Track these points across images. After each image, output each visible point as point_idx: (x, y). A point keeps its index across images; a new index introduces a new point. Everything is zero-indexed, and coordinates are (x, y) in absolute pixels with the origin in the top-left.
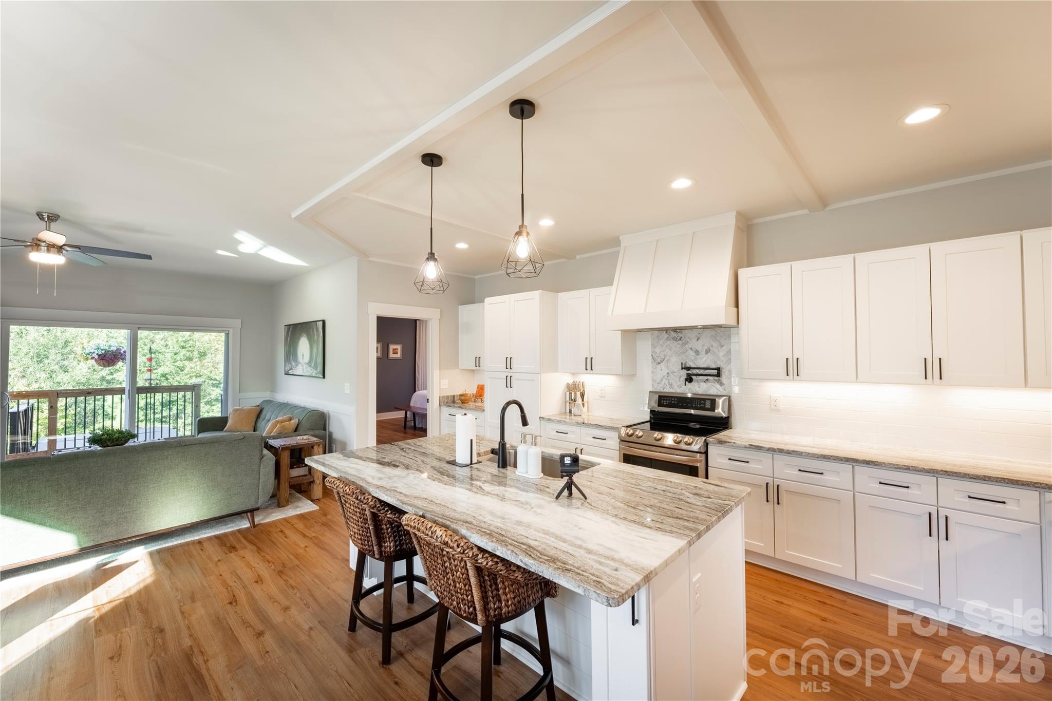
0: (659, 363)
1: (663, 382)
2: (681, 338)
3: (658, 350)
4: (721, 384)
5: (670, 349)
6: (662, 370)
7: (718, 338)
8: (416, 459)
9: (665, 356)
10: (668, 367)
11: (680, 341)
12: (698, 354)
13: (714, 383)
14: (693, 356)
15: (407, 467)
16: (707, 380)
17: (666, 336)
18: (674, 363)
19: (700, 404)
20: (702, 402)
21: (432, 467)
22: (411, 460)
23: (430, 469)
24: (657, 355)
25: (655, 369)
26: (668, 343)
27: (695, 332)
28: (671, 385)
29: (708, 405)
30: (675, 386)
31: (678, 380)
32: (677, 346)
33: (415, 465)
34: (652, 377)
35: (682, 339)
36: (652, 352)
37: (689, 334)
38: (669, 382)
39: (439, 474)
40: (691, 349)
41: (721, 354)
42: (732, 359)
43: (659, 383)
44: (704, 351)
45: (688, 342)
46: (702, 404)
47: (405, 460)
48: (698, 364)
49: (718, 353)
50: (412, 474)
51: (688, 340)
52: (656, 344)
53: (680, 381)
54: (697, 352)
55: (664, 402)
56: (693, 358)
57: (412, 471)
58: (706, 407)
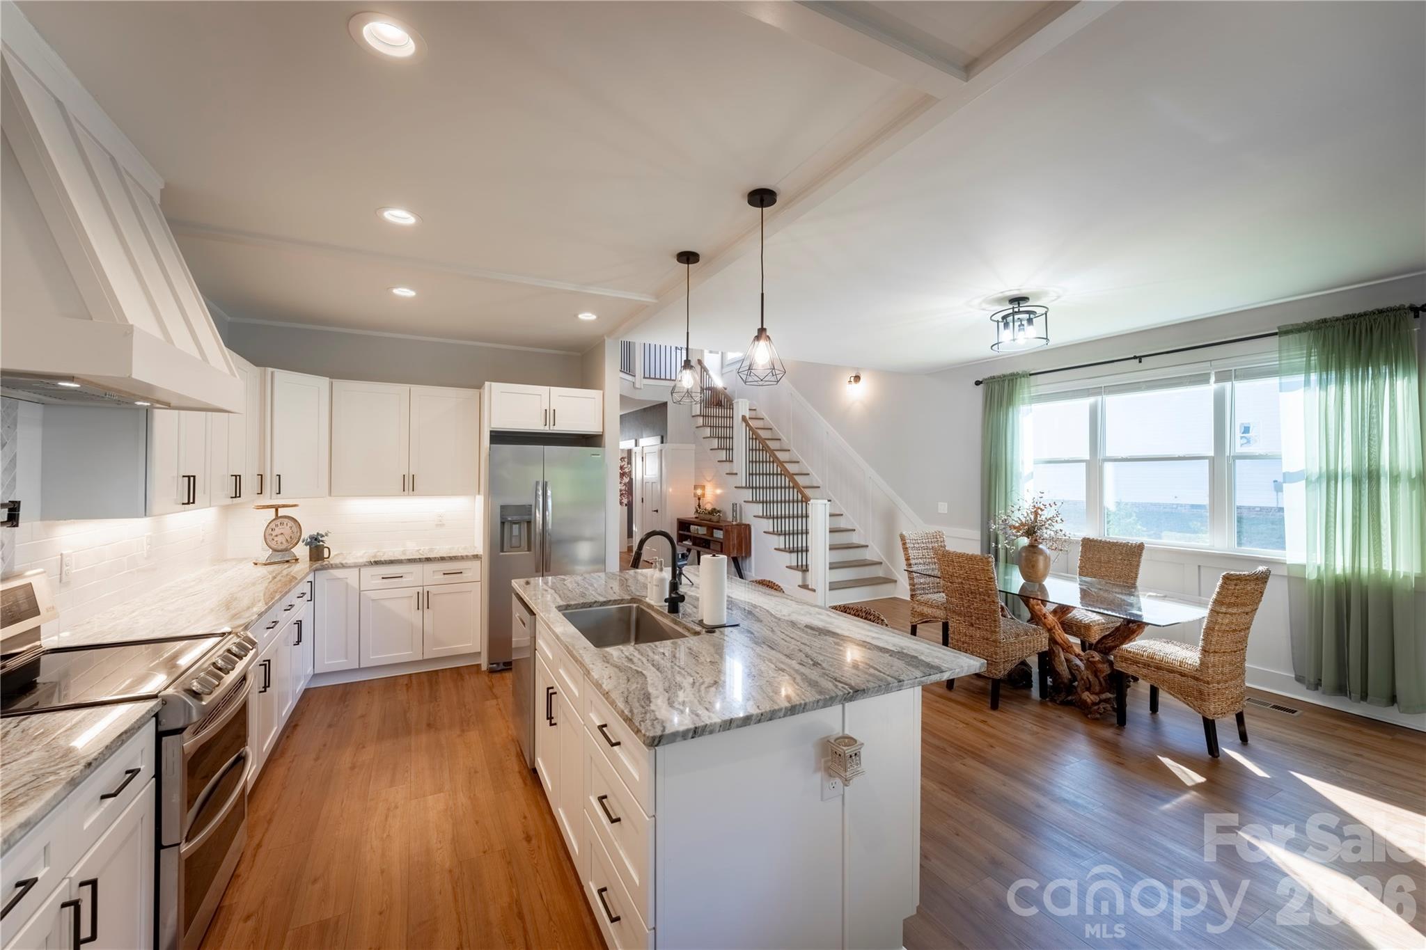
8: (783, 636)
15: (793, 624)
21: (761, 621)
22: (792, 636)
23: (762, 619)
33: (782, 625)
39: (754, 612)
47: (801, 637)
50: (784, 615)
57: (786, 618)
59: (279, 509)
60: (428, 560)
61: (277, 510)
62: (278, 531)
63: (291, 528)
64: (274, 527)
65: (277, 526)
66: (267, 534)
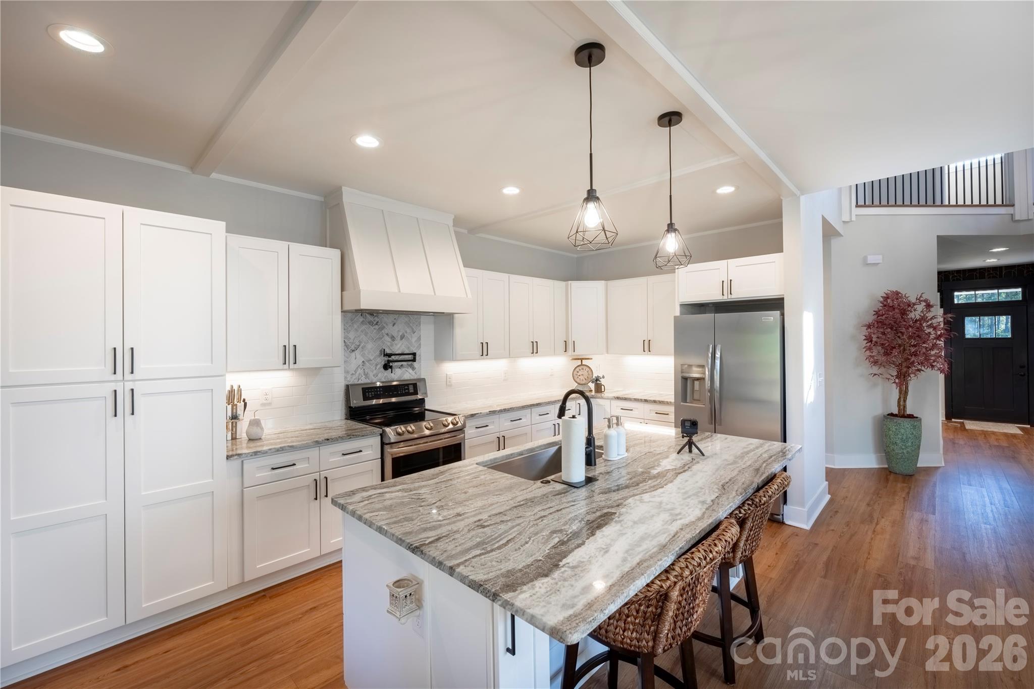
0: (353, 351)
1: (358, 373)
2: (378, 322)
3: (352, 335)
4: (413, 369)
5: (366, 334)
6: (357, 359)
7: (411, 325)
9: (360, 342)
10: (363, 355)
11: (377, 326)
12: (393, 340)
13: (408, 368)
14: (389, 342)
16: (402, 365)
17: (361, 319)
18: (371, 351)
19: (405, 389)
20: (406, 387)
24: (351, 341)
25: (347, 358)
26: (364, 327)
27: (392, 317)
28: (366, 375)
29: (411, 390)
30: (371, 375)
31: (374, 368)
32: (373, 331)
34: (345, 368)
35: (378, 324)
36: (344, 338)
37: (385, 318)
38: (364, 372)
40: (387, 334)
41: (414, 340)
42: (422, 344)
43: (353, 374)
44: (399, 337)
45: (384, 327)
46: (406, 389)
48: (393, 350)
49: (411, 339)
51: (385, 325)
52: (350, 329)
53: (376, 369)
54: (393, 338)
55: (369, 395)
56: (389, 344)
58: (411, 391)
59: (583, 361)
60: (646, 401)
61: (582, 361)
62: (580, 373)
63: (588, 372)
64: (578, 370)
65: (580, 370)
66: (574, 374)
